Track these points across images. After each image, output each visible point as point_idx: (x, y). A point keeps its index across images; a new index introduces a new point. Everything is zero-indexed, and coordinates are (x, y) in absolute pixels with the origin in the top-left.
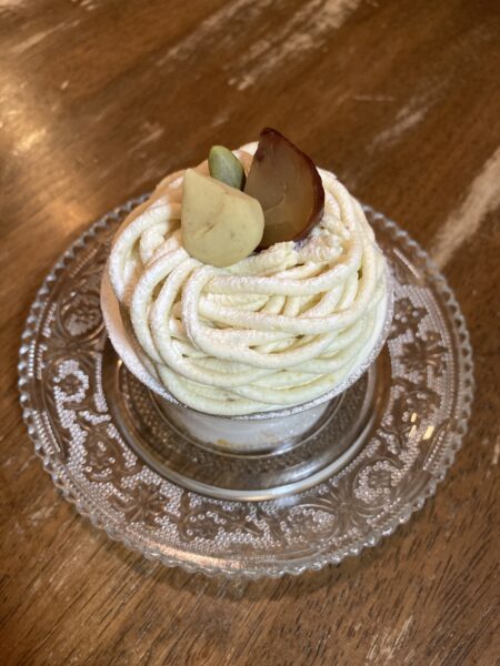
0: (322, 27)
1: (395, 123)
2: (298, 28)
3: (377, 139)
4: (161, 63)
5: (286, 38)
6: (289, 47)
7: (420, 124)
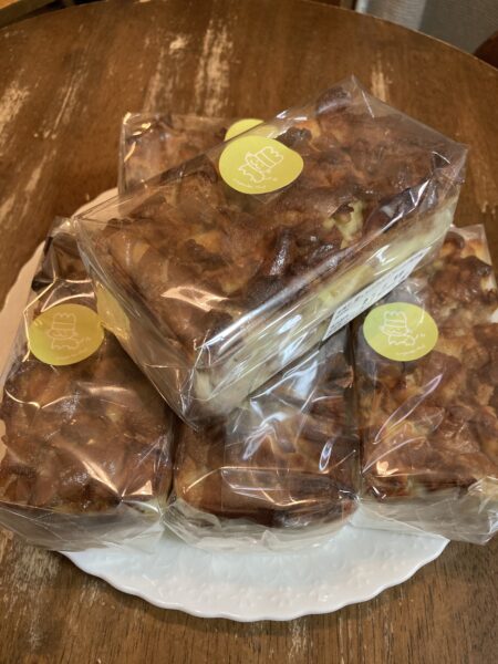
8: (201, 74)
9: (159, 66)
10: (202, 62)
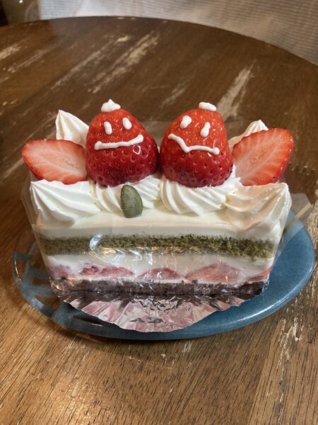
0: (130, 64)
1: (171, 95)
2: (119, 65)
3: (164, 103)
4: (52, 88)
5: (113, 70)
6: (115, 73)
7: (184, 94)
8: (126, 54)
9: (103, 48)
10: (131, 49)
